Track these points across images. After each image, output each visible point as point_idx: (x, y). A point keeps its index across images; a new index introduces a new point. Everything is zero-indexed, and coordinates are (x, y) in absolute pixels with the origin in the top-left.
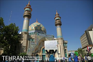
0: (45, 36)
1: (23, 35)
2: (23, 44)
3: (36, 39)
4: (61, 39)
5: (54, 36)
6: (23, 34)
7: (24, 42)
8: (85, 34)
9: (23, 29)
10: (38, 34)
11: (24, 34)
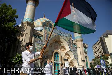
0: (59, 33)
1: (24, 27)
2: (23, 42)
3: (45, 36)
4: (81, 40)
5: (71, 36)
6: (24, 24)
7: (24, 39)
8: (100, 41)
9: (25, 18)
10: (49, 29)
11: (26, 26)
